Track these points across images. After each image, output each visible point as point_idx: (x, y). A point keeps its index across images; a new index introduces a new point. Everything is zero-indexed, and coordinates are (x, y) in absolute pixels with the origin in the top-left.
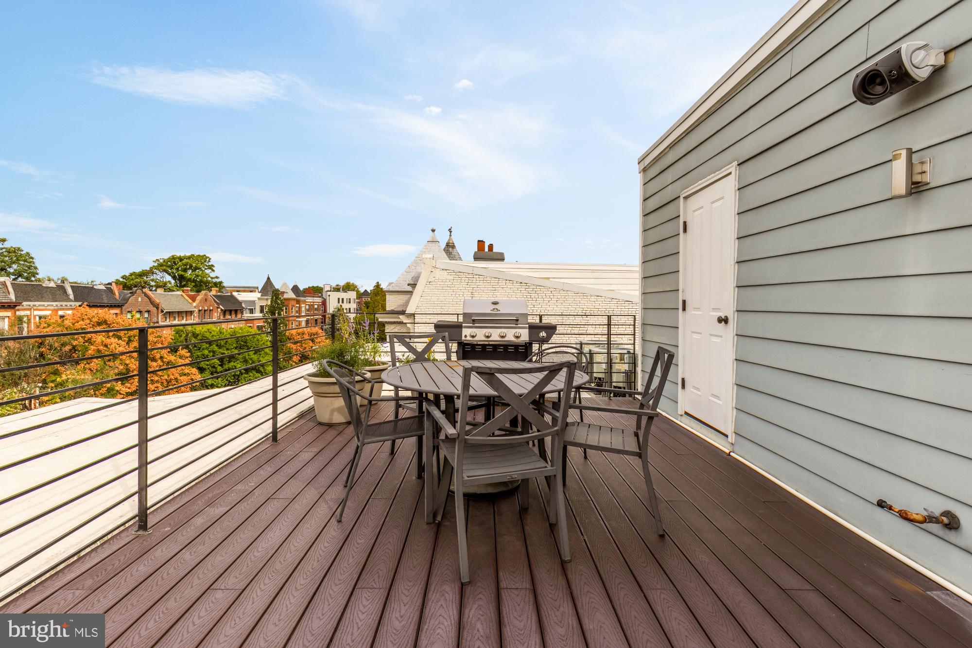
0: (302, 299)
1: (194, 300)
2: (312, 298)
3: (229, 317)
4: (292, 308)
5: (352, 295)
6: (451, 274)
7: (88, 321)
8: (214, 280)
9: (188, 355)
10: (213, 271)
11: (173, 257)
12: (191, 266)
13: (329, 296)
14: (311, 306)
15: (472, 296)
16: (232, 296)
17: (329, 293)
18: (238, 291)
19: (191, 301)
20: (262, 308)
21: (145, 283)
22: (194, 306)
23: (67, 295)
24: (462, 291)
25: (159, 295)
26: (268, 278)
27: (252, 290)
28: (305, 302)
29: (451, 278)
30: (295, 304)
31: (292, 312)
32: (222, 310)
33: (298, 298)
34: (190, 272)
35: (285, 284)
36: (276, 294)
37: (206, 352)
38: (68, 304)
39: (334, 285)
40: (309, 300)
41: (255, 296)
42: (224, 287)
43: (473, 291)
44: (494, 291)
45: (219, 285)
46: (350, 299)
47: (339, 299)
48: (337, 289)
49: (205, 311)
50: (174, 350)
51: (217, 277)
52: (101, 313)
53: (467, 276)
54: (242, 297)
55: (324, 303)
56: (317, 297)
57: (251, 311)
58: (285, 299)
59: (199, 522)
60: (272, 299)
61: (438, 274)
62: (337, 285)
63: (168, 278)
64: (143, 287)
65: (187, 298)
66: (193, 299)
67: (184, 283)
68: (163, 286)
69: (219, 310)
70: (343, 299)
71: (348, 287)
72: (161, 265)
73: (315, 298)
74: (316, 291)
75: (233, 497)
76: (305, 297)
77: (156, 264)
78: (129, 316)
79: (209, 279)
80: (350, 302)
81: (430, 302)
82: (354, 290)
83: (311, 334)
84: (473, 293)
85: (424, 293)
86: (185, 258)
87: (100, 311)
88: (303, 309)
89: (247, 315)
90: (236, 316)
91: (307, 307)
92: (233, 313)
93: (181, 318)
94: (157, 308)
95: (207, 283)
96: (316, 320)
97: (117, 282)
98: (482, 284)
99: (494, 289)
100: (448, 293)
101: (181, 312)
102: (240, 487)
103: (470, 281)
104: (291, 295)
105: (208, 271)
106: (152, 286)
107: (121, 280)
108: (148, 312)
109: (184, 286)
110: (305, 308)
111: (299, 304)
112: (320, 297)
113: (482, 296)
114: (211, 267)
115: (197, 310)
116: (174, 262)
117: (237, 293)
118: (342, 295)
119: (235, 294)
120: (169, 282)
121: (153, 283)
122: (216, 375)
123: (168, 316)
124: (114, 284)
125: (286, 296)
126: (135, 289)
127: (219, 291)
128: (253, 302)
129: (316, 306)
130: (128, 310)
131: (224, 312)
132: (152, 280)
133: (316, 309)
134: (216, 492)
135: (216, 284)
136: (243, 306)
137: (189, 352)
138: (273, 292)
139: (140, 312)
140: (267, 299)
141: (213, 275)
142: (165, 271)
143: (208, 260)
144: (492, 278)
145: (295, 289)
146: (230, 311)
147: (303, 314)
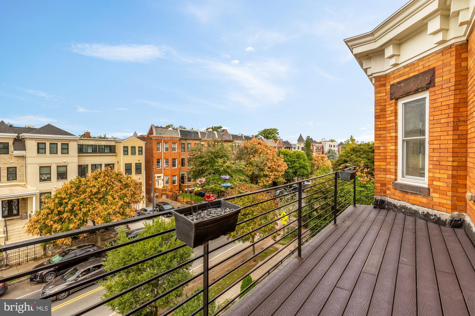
1: (276, 143)
5: (336, 144)
11: (265, 130)
12: (271, 133)
14: (318, 148)
17: (325, 142)
20: (298, 147)
22: (276, 145)
23: (243, 139)
26: (301, 135)
28: (315, 146)
33: (312, 144)
38: (244, 141)
40: (317, 145)
41: (296, 142)
49: (280, 147)
51: (279, 137)
54: (292, 142)
55: (323, 147)
57: (295, 148)
60: (307, 140)
65: (273, 142)
69: (284, 147)
70: (331, 145)
80: (334, 147)
83: (322, 157)
88: (315, 149)
105: (276, 135)
111: (313, 147)
114: (278, 133)
115: (277, 147)
118: (331, 143)
128: (295, 145)
129: (320, 148)
133: (320, 149)
136: (292, 146)
140: (300, 144)
141: (278, 136)
143: (277, 130)
145: (311, 140)
146: (288, 148)
147: (315, 151)
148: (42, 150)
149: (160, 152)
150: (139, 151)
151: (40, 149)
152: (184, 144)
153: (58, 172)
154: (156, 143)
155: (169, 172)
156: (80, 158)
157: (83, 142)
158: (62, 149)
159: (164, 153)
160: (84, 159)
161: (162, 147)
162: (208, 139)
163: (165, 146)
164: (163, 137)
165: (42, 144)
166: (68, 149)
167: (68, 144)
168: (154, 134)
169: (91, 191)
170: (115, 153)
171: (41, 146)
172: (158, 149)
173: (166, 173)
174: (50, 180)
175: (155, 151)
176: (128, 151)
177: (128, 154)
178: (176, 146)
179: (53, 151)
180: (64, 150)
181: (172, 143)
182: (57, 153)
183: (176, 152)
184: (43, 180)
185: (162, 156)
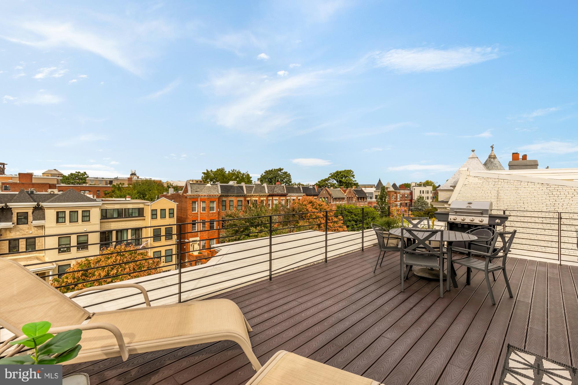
0: (398, 191)
1: (345, 193)
2: (404, 191)
3: (360, 201)
4: (392, 196)
5: (430, 188)
6: (481, 179)
7: (307, 202)
8: (354, 182)
9: (342, 218)
10: (354, 178)
11: (337, 172)
12: (344, 176)
13: (414, 189)
14: (403, 196)
15: (497, 193)
16: (362, 190)
17: (414, 188)
18: (365, 187)
19: (344, 193)
20: (376, 196)
21: (326, 184)
22: (345, 195)
23: (301, 191)
24: (489, 190)
25: (331, 190)
26: (380, 180)
27: (371, 186)
28: (399, 193)
29: (481, 182)
30: (394, 194)
31: (392, 199)
32: (357, 197)
33: (396, 191)
34: (344, 178)
35: (388, 183)
36: (383, 189)
37: (349, 218)
38: (301, 194)
39: (418, 183)
40: (402, 192)
41: (373, 190)
42: (359, 186)
43: (499, 190)
44: (516, 190)
45: (356, 185)
46: (428, 191)
47: (420, 191)
48: (420, 185)
49: (350, 197)
50: (336, 216)
52: (311, 198)
53: (494, 180)
54: (367, 190)
55: (411, 194)
56: (407, 190)
57: (371, 198)
58: (388, 192)
59: (338, 264)
60: (381, 191)
61: (471, 180)
62: (420, 183)
63: (335, 182)
64: (326, 187)
65: (342, 191)
66: (345, 191)
67: (341, 184)
68: (333, 185)
69: (356, 197)
70: (423, 191)
71: (427, 184)
72: (332, 176)
73: (406, 191)
74: (406, 186)
75: (347, 262)
76: (400, 190)
77: (330, 176)
78: (320, 200)
79: (352, 182)
80: (428, 193)
81: (465, 197)
82: (431, 186)
84: (499, 191)
85: (461, 191)
86: (342, 171)
87: (311, 197)
88: (399, 197)
89: (369, 200)
90: (363, 200)
91: (401, 196)
92: (362, 198)
93: (340, 201)
94: (331, 196)
95: (351, 184)
96: (406, 204)
97: (316, 184)
98: (506, 185)
99: (517, 188)
100: (478, 191)
101: (340, 198)
102: (350, 260)
103: (496, 184)
104: (392, 189)
105: (352, 178)
106: (329, 186)
107: (318, 183)
108: (327, 198)
109: (341, 185)
110: (400, 196)
111: (396, 194)
112: (408, 190)
113: (506, 193)
114: (353, 176)
115: (346, 197)
116: (338, 174)
117: (364, 188)
118: (423, 188)
119: (363, 189)
120: (335, 183)
121: (329, 184)
122: (353, 229)
123: (334, 200)
124: (315, 186)
125: (389, 190)
126: (322, 187)
127: (356, 188)
128: (372, 193)
129: (406, 196)
130: (320, 197)
131: (358, 198)
132: (329, 183)
133: (406, 197)
134: (343, 259)
135: (355, 184)
136: (367, 195)
137: (343, 217)
138: (382, 188)
139: (324, 198)
140: (379, 192)
141: (354, 180)
142: (334, 179)
143: (352, 172)
144: (514, 181)
145: (394, 186)
146: (361, 198)
147: (399, 200)
148: (61, 219)
149: (196, 212)
150: (170, 214)
151: (60, 218)
152: (225, 201)
153: (79, 242)
154: (191, 202)
155: (206, 236)
156: (104, 224)
157: (107, 206)
158: (82, 216)
159: (201, 213)
160: (108, 226)
161: (198, 206)
162: (255, 194)
163: (203, 205)
164: (199, 195)
165: (61, 213)
166: (89, 216)
167: (89, 211)
168: (189, 193)
169: (100, 274)
170: (144, 217)
171: (60, 215)
172: (194, 209)
173: (203, 236)
174: (70, 251)
175: (190, 212)
176: (156, 214)
177: (157, 218)
178: (215, 205)
179: (73, 220)
180: (86, 218)
181: (209, 201)
182: (77, 221)
183: (215, 211)
184: (62, 251)
185: (198, 217)
